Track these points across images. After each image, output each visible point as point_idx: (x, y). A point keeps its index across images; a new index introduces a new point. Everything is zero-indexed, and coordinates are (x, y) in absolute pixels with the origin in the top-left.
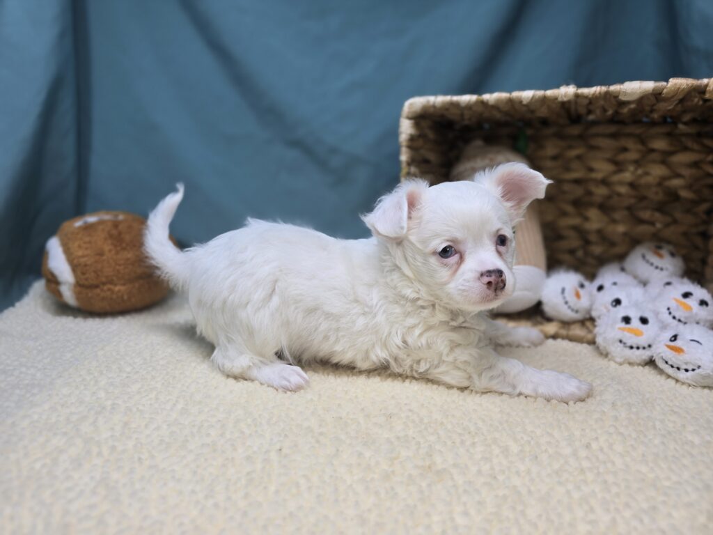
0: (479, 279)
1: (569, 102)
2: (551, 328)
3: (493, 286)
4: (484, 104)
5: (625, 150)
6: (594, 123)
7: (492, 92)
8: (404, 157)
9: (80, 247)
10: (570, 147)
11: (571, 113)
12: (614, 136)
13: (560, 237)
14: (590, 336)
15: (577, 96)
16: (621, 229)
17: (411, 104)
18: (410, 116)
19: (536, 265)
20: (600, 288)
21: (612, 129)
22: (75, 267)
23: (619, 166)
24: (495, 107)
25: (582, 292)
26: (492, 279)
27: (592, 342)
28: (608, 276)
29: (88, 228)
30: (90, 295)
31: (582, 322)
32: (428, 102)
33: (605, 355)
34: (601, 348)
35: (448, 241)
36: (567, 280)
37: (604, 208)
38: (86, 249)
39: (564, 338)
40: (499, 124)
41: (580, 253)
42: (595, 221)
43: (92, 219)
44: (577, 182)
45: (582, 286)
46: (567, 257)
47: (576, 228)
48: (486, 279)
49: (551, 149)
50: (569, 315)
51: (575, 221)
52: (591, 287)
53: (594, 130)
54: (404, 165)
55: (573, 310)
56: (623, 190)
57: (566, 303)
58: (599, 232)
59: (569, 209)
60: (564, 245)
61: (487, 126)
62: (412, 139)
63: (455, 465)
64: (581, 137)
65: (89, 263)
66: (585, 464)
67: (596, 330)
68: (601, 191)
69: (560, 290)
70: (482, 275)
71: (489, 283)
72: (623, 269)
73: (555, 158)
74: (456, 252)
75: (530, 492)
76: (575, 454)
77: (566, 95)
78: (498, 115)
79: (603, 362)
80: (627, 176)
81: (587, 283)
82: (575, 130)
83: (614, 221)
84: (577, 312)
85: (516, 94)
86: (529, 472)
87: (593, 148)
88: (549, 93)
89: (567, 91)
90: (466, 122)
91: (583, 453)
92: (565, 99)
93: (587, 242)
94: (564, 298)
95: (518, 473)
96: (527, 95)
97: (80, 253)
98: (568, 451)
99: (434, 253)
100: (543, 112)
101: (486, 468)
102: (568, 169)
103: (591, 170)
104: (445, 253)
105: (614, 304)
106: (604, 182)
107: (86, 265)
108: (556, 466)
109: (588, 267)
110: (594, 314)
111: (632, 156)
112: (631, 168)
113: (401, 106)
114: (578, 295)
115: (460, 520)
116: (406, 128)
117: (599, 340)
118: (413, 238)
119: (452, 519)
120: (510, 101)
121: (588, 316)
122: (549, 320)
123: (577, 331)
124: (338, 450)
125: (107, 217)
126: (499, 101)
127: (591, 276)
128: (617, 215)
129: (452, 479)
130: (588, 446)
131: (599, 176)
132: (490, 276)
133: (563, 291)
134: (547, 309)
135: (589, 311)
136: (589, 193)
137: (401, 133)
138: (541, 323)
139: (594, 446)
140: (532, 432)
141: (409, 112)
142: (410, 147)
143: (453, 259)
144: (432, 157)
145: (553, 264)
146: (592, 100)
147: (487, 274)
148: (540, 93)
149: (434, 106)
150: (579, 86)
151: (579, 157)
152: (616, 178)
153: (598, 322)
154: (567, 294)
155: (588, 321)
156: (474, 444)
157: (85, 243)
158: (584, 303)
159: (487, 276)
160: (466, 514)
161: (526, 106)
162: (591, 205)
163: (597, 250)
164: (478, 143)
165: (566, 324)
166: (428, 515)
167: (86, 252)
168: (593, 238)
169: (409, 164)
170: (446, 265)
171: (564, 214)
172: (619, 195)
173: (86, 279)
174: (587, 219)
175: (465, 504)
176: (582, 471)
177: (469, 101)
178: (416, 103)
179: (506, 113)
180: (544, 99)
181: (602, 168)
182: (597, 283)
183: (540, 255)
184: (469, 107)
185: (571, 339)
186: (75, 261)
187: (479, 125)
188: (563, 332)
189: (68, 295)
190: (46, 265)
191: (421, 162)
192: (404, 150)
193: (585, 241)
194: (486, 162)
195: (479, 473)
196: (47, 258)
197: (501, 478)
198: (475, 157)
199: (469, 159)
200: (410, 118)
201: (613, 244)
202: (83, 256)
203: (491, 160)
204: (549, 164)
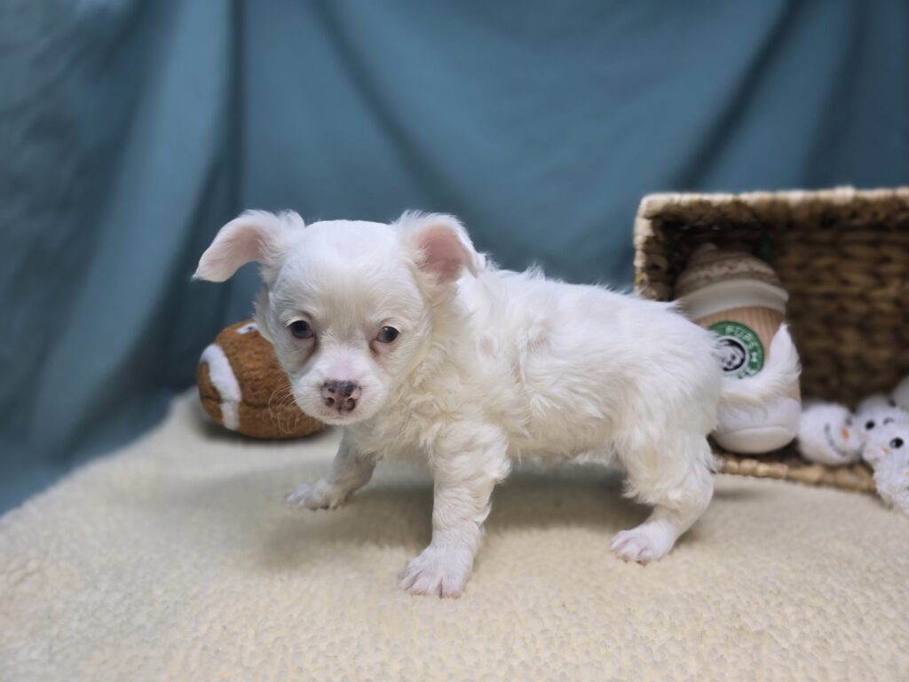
2: (813, 473)
4: (739, 204)
5: (886, 260)
6: (854, 229)
8: (639, 262)
9: (250, 357)
10: (819, 255)
11: (828, 217)
12: (874, 244)
14: (864, 484)
16: (884, 354)
17: (650, 203)
18: (649, 215)
20: (870, 425)
21: (870, 236)
22: (242, 383)
23: (881, 281)
27: (872, 493)
28: (876, 410)
30: (258, 416)
32: (672, 200)
33: (890, 506)
34: (884, 497)
37: (863, 327)
38: (258, 360)
39: (828, 485)
40: (736, 225)
41: (834, 383)
42: (851, 343)
44: (829, 297)
47: (827, 352)
49: (794, 256)
50: (835, 457)
51: (826, 343)
53: (850, 236)
54: (638, 272)
56: (886, 307)
57: (832, 443)
58: (858, 358)
59: (818, 327)
60: (815, 372)
61: (715, 227)
62: (649, 242)
63: (771, 626)
64: (833, 244)
65: (261, 377)
67: (876, 475)
68: (858, 308)
72: (892, 404)
73: (801, 267)
75: (871, 658)
78: (745, 217)
79: (884, 516)
80: (892, 290)
82: (825, 236)
83: (874, 345)
84: (844, 453)
85: (782, 195)
86: (859, 636)
87: (847, 257)
88: (824, 194)
89: (844, 194)
95: (847, 637)
96: (796, 196)
97: (250, 365)
98: (892, 614)
102: (816, 281)
103: (845, 283)
105: (894, 444)
106: (862, 297)
107: (257, 380)
109: (852, 398)
110: (867, 456)
111: (893, 268)
112: (896, 283)
113: (638, 203)
114: (845, 434)
116: (642, 229)
117: (882, 488)
120: (773, 204)
123: (846, 477)
124: (629, 610)
128: (880, 337)
129: (776, 642)
131: (855, 290)
133: (827, 428)
134: (807, 449)
136: (843, 310)
137: (637, 234)
138: (800, 467)
141: (648, 211)
142: (647, 252)
144: (662, 263)
148: (812, 195)
149: (678, 205)
151: (831, 268)
152: (878, 293)
153: (876, 467)
155: (858, 465)
156: (780, 604)
157: (256, 353)
158: (853, 443)
162: (846, 324)
163: (854, 379)
164: (711, 247)
165: (831, 468)
167: (258, 364)
168: (850, 364)
169: (643, 271)
171: (812, 334)
172: (882, 314)
173: (256, 397)
174: (840, 341)
175: (804, 669)
177: (724, 201)
178: (657, 200)
181: (859, 280)
182: (865, 417)
184: (720, 208)
185: (839, 486)
186: (245, 374)
188: (830, 477)
189: (230, 417)
190: (209, 378)
191: (650, 268)
192: (639, 254)
193: (840, 366)
194: (725, 270)
195: (803, 635)
196: (208, 370)
197: (832, 642)
198: (710, 263)
199: (702, 266)
200: (647, 217)
201: (873, 372)
202: (253, 369)
203: (731, 268)
204: (794, 274)
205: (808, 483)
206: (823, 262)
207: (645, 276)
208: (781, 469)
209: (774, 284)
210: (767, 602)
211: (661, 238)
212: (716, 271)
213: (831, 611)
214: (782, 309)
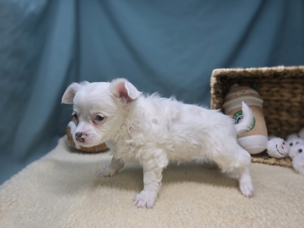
2: (272, 161)
4: (245, 72)
5: (296, 88)
7: (250, 68)
8: (212, 92)
10: (274, 87)
11: (276, 75)
12: (292, 83)
13: (270, 123)
14: (289, 165)
15: (285, 70)
16: (296, 120)
17: (216, 72)
18: (215, 76)
19: (264, 135)
20: (291, 145)
21: (291, 80)
23: (295, 96)
25: (284, 146)
27: (291, 167)
28: (293, 139)
31: (284, 158)
32: (223, 71)
33: (298, 172)
34: (296, 170)
37: (289, 111)
39: (277, 165)
40: (245, 78)
41: (279, 130)
42: (284, 116)
44: (277, 101)
45: (284, 144)
46: (273, 131)
47: (277, 119)
49: (265, 88)
50: (279, 156)
51: (276, 116)
52: (287, 144)
53: (283, 81)
54: (212, 95)
55: (281, 154)
56: (296, 104)
57: (278, 151)
58: (287, 121)
59: (274, 111)
60: (272, 126)
62: (215, 85)
63: (257, 217)
64: (278, 83)
67: (293, 162)
68: (287, 105)
69: (275, 146)
72: (299, 137)
73: (267, 91)
76: (301, 213)
77: (281, 70)
78: (248, 75)
79: (296, 176)
80: (298, 99)
81: (285, 142)
82: (275, 80)
83: (293, 117)
85: (260, 69)
86: (286, 220)
87: (283, 87)
88: (274, 68)
89: (281, 68)
94: (277, 149)
95: (282, 220)
96: (265, 69)
98: (297, 211)
102: (272, 96)
103: (282, 96)
105: (299, 151)
106: (288, 101)
110: (291, 155)
111: (299, 91)
112: (300, 96)
113: (212, 72)
114: (283, 148)
116: (213, 81)
117: (295, 166)
120: (257, 71)
121: (287, 156)
122: (270, 157)
123: (283, 162)
124: (209, 211)
126: (252, 71)
127: (285, 139)
128: (295, 114)
129: (258, 222)
131: (286, 98)
134: (270, 153)
135: (288, 154)
136: (282, 105)
137: (211, 82)
138: (267, 159)
141: (215, 75)
142: (215, 88)
144: (220, 91)
146: (288, 71)
148: (270, 69)
149: (225, 72)
150: (286, 65)
151: (277, 91)
152: (293, 100)
153: (294, 159)
154: (278, 147)
155: (287, 158)
156: (260, 209)
158: (285, 151)
162: (283, 110)
163: (286, 128)
164: (237, 85)
165: (278, 159)
168: (284, 123)
169: (214, 94)
171: (271, 114)
172: (295, 106)
174: (281, 116)
177: (240, 71)
178: (218, 71)
180: (271, 71)
181: (287, 95)
182: (289, 142)
183: (265, 130)
184: (239, 73)
185: (280, 165)
187: (236, 78)
188: (278, 163)
191: (216, 93)
192: (212, 89)
193: (281, 124)
194: (241, 93)
195: (267, 220)
196: (70, 130)
197: (277, 222)
198: (236, 91)
199: (234, 92)
200: (215, 77)
201: (292, 126)
203: (243, 92)
204: (265, 93)
205: (270, 164)
206: (275, 89)
207: (214, 96)
208: (261, 159)
209: (258, 97)
210: (255, 208)
211: (220, 83)
212: (238, 93)
213: (277, 211)
214: (261, 106)
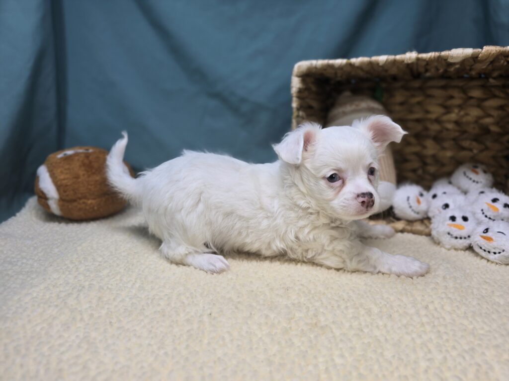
0: (356, 199)
1: (412, 64)
2: (400, 225)
3: (366, 204)
4: (351, 65)
5: (452, 97)
6: (430, 78)
7: (357, 57)
8: (295, 105)
9: (62, 172)
10: (413, 96)
11: (413, 71)
12: (444, 88)
13: (406, 161)
14: (427, 231)
15: (418, 59)
16: (449, 154)
17: (299, 67)
18: (299, 74)
19: (388, 181)
20: (434, 196)
21: (442, 83)
22: (59, 187)
23: (448, 109)
24: (360, 67)
25: (421, 199)
26: (365, 199)
27: (429, 235)
28: (440, 188)
29: (67, 158)
30: (70, 206)
31: (422, 221)
32: (312, 64)
33: (438, 243)
34: (435, 238)
35: (334, 170)
36: (411, 191)
37: (437, 139)
38: (67, 174)
39: (408, 232)
41: (420, 172)
42: (431, 148)
43: (70, 152)
44: (418, 121)
45: (422, 195)
46: (410, 175)
47: (417, 154)
48: (361, 199)
49: (399, 97)
50: (412, 215)
51: (416, 149)
52: (428, 195)
53: (430, 83)
54: (295, 110)
55: (415, 212)
56: (450, 126)
57: (410, 207)
60: (409, 166)
61: (353, 81)
62: (300, 91)
63: (334, 322)
64: (421, 89)
65: (69, 184)
66: (425, 320)
67: (432, 226)
68: (435, 127)
69: (406, 198)
70: (358, 196)
71: (363, 202)
72: (450, 183)
73: (402, 104)
74: (340, 178)
75: (386, 340)
76: (417, 313)
77: (410, 58)
78: (361, 74)
79: (436, 248)
80: (453, 116)
81: (425, 193)
83: (444, 149)
84: (418, 213)
85: (374, 58)
86: (385, 326)
87: (429, 96)
88: (398, 57)
89: (411, 56)
90: (339, 79)
91: (423, 312)
92: (410, 62)
93: (425, 164)
94: (409, 204)
95: (378, 327)
96: (382, 59)
97: (62, 177)
98: (412, 311)
99: (324, 178)
100: (394, 71)
101: (355, 324)
102: (411, 112)
103: (427, 112)
104: (332, 178)
105: (444, 207)
106: (437, 121)
107: (66, 186)
108: (405, 322)
109: (426, 182)
110: (430, 215)
111: (457, 102)
112: (456, 111)
113: (292, 67)
114: (419, 202)
115: (338, 361)
116: (296, 84)
117: (434, 233)
118: (308, 165)
119: (333, 360)
120: (371, 63)
121: (425, 216)
122: (399, 219)
123: (418, 227)
124: (251, 314)
125: (81, 151)
126: (362, 63)
127: (428, 188)
128: (447, 144)
129: (332, 332)
130: (426, 307)
131: (433, 116)
132: (364, 197)
133: (408, 198)
134: (397, 211)
135: (426, 212)
136: (426, 129)
137: (292, 87)
138: (393, 222)
139: (431, 307)
140: (387, 298)
141: (298, 72)
142: (299, 97)
143: (338, 183)
144: (314, 104)
145: (401, 180)
146: (428, 62)
147: (362, 196)
148: (392, 57)
149: (316, 68)
150: (419, 52)
151: (419, 103)
152: (446, 118)
153: (433, 220)
154: (411, 201)
155: (426, 219)
156: (347, 307)
157: (65, 169)
158: (423, 207)
159: (362, 197)
160: (342, 356)
161: (382, 67)
162: (428, 137)
163: (432, 169)
164: (347, 94)
165: (410, 222)
166: (315, 357)
167: (66, 176)
168: (429, 161)
169: (298, 109)
170: (332, 187)
172: (447, 130)
173: (67, 196)
174: (424, 147)
175: (341, 349)
176: (423, 325)
177: (342, 63)
178: (303, 65)
179: (367, 72)
180: (395, 62)
181: (436, 111)
182: (432, 192)
183: (392, 173)
184: (341, 68)
185: (414, 232)
186: (59, 183)
188: (409, 228)
189: (54, 207)
190: (38, 185)
192: (294, 99)
193: (423, 163)
194: (353, 107)
196: (38, 181)
198: (345, 104)
200: (298, 76)
201: (443, 165)
202: (64, 179)
203: (357, 106)
204: (398, 108)
206: (415, 100)
207: (299, 112)
212: (348, 108)
